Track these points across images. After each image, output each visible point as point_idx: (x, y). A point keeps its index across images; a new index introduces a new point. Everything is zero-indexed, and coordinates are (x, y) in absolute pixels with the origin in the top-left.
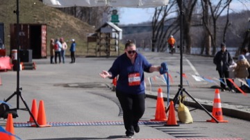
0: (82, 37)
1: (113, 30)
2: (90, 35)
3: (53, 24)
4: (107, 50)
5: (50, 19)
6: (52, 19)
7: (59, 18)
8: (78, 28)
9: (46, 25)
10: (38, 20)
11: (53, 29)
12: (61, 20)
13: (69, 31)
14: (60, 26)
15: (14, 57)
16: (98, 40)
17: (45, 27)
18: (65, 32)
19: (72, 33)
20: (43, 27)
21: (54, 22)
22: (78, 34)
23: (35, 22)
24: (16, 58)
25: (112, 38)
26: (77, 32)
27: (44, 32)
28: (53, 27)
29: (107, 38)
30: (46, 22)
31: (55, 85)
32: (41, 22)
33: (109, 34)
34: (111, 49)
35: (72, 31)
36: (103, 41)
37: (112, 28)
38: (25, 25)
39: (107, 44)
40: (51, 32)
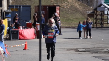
0: (83, 14)
1: (106, 9)
2: (90, 12)
3: (63, 6)
4: (101, 23)
5: (61, 3)
6: (63, 2)
7: (67, 1)
8: (80, 8)
9: (59, 6)
10: (53, 3)
11: (64, 9)
12: (69, 3)
13: (74, 10)
14: (68, 7)
15: (37, 29)
16: (95, 16)
17: (59, 7)
18: (71, 11)
19: (76, 12)
20: (57, 7)
21: (64, 4)
22: (81, 12)
23: (52, 5)
24: (39, 29)
25: (105, 14)
26: (79, 11)
27: (58, 11)
28: (63, 8)
29: (101, 14)
30: (59, 4)
31: (68, 50)
32: (55, 4)
33: (103, 12)
34: (104, 22)
35: (76, 10)
36: (99, 17)
37: (106, 7)
38: (45, 7)
39: (101, 19)
40: (62, 11)
